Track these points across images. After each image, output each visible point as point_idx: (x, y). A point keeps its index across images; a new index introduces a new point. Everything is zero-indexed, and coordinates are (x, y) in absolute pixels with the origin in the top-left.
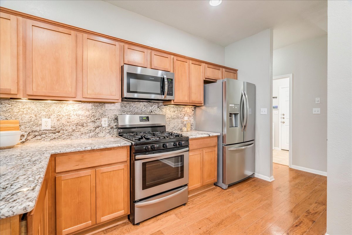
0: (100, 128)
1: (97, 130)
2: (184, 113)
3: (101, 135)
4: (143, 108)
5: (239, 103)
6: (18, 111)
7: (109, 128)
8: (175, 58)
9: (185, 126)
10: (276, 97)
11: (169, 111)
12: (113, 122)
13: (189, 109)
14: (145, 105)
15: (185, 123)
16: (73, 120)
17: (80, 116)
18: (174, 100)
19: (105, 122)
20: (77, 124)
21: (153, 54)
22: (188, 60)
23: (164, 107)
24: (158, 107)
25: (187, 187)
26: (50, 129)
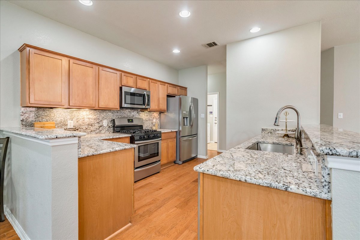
0: (102, 127)
1: (101, 129)
2: (153, 116)
3: (103, 132)
4: (128, 114)
5: (189, 111)
6: (54, 115)
7: (108, 127)
8: (150, 81)
9: (154, 126)
10: (212, 105)
11: (144, 116)
12: (110, 123)
13: (156, 114)
14: (129, 112)
15: (154, 123)
16: (86, 121)
17: (91, 119)
18: (149, 109)
19: (105, 123)
20: (88, 125)
21: (137, 79)
22: (158, 82)
23: (141, 112)
24: (137, 113)
25: (160, 162)
26: (73, 128)
